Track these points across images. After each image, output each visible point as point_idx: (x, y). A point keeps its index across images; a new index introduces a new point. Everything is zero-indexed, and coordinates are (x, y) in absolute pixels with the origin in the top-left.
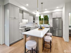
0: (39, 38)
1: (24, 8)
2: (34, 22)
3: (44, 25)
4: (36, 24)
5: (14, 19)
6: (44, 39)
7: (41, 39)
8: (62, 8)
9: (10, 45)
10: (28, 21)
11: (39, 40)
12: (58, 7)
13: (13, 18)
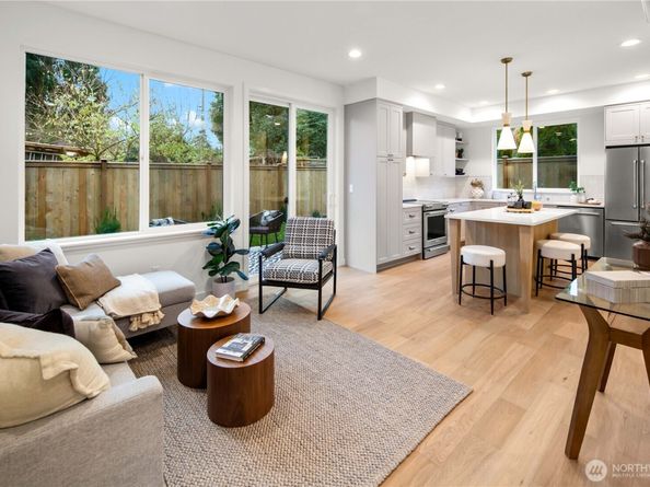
0: (520, 229)
1: (418, 102)
2: (459, 172)
3: (539, 190)
4: (474, 185)
5: (388, 164)
6: (540, 251)
7: (529, 232)
9: (381, 268)
10: (431, 169)
11: (521, 235)
13: (384, 159)
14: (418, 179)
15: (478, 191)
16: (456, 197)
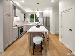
2: (24, 20)
4: (27, 22)
5: (9, 16)
8: (50, 10)
12: (47, 9)
14: (17, 21)
15: (27, 23)
16: (24, 24)
